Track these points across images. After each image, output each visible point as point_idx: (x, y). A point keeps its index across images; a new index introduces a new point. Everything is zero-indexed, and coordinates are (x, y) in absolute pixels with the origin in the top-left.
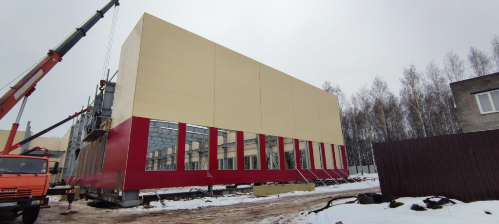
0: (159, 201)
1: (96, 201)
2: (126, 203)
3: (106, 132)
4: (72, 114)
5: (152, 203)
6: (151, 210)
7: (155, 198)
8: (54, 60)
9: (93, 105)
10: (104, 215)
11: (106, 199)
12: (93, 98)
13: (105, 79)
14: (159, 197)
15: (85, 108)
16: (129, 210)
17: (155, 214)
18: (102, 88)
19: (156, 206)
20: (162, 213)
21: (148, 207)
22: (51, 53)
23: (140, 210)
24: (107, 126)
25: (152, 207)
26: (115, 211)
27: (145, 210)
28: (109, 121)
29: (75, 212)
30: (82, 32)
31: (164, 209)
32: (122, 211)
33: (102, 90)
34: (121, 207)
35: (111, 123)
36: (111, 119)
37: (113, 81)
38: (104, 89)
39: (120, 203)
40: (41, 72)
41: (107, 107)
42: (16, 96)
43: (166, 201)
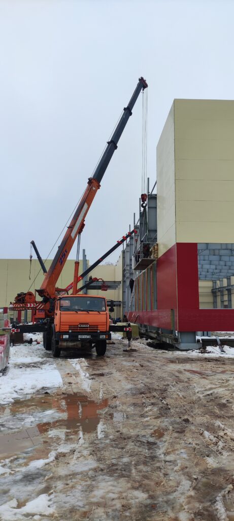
0: (218, 347)
1: (156, 342)
2: (182, 346)
3: (155, 260)
4: (120, 239)
5: (209, 348)
6: (206, 355)
7: (213, 343)
8: (94, 188)
9: (139, 224)
10: (159, 355)
11: (164, 340)
12: (138, 217)
13: (146, 192)
14: (219, 343)
15: (132, 229)
16: (184, 353)
17: (209, 360)
18: (144, 205)
19: (214, 352)
20: (217, 360)
21: (204, 352)
22: (90, 182)
23: (195, 354)
24: (155, 254)
25: (209, 352)
26: (171, 352)
27: (200, 354)
28: (156, 247)
29: (135, 350)
30: (113, 145)
31: (222, 356)
32: (178, 354)
33: (144, 207)
34: (178, 349)
35: (157, 250)
36: (157, 245)
37: (155, 192)
38: (146, 205)
39: (176, 346)
40: (86, 206)
41: (151, 227)
42: (73, 235)
43: (226, 348)
